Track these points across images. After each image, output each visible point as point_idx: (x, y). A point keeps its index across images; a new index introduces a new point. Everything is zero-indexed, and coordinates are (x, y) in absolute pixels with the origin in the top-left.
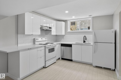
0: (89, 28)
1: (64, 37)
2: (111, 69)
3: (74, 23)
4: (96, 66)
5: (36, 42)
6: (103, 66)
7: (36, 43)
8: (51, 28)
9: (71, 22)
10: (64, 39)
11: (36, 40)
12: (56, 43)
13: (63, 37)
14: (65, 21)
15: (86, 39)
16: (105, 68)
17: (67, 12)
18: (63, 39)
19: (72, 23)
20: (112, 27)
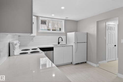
0: (60, 29)
2: (84, 62)
6: (80, 62)
13: (32, 39)
18: (31, 42)
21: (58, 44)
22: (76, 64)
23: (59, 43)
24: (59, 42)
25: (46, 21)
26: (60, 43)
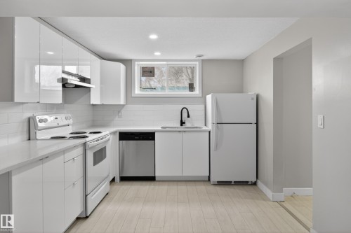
0: (191, 87)
1: (123, 111)
2: (248, 182)
3: (151, 72)
4: (218, 182)
5: (38, 132)
6: (233, 179)
7: (40, 135)
8: (89, 79)
9: (143, 68)
10: (120, 117)
11: (40, 125)
12: (108, 132)
13: (119, 112)
14: (127, 62)
15: (188, 117)
16: (238, 183)
17: (153, 37)
18: (117, 118)
19: (146, 70)
20: (240, 89)
21: (181, 125)
22: (220, 183)
23: (182, 123)
24: (181, 121)
25: (154, 68)
26: (184, 123)
